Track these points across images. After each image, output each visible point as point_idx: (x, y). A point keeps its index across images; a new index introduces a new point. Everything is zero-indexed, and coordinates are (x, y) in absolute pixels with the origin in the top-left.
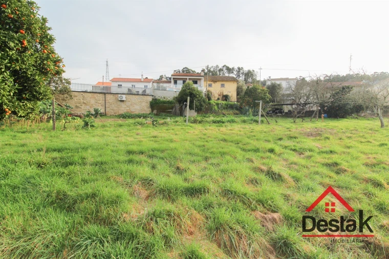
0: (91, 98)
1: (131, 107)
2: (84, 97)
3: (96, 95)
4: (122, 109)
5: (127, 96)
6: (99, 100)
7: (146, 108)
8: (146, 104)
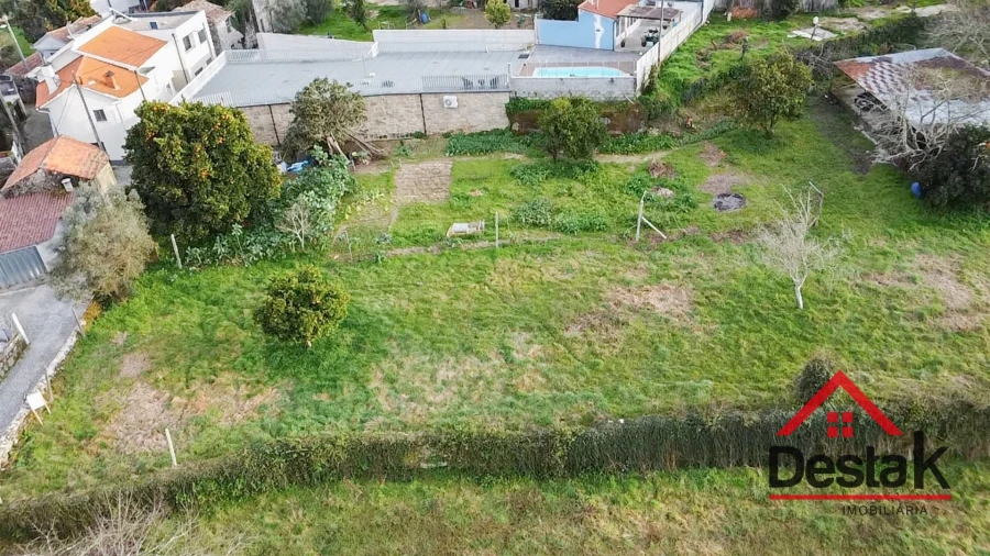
0: (398, 104)
1: (469, 117)
2: (386, 103)
3: (404, 98)
4: (453, 121)
5: (460, 96)
6: (412, 107)
7: (498, 118)
8: (499, 109)
